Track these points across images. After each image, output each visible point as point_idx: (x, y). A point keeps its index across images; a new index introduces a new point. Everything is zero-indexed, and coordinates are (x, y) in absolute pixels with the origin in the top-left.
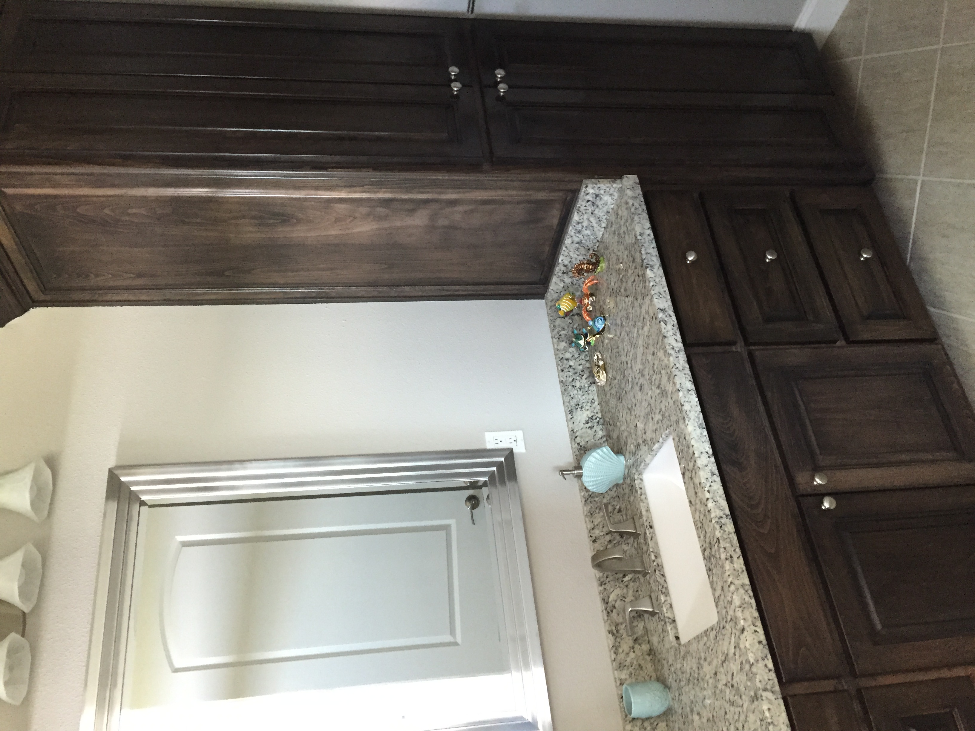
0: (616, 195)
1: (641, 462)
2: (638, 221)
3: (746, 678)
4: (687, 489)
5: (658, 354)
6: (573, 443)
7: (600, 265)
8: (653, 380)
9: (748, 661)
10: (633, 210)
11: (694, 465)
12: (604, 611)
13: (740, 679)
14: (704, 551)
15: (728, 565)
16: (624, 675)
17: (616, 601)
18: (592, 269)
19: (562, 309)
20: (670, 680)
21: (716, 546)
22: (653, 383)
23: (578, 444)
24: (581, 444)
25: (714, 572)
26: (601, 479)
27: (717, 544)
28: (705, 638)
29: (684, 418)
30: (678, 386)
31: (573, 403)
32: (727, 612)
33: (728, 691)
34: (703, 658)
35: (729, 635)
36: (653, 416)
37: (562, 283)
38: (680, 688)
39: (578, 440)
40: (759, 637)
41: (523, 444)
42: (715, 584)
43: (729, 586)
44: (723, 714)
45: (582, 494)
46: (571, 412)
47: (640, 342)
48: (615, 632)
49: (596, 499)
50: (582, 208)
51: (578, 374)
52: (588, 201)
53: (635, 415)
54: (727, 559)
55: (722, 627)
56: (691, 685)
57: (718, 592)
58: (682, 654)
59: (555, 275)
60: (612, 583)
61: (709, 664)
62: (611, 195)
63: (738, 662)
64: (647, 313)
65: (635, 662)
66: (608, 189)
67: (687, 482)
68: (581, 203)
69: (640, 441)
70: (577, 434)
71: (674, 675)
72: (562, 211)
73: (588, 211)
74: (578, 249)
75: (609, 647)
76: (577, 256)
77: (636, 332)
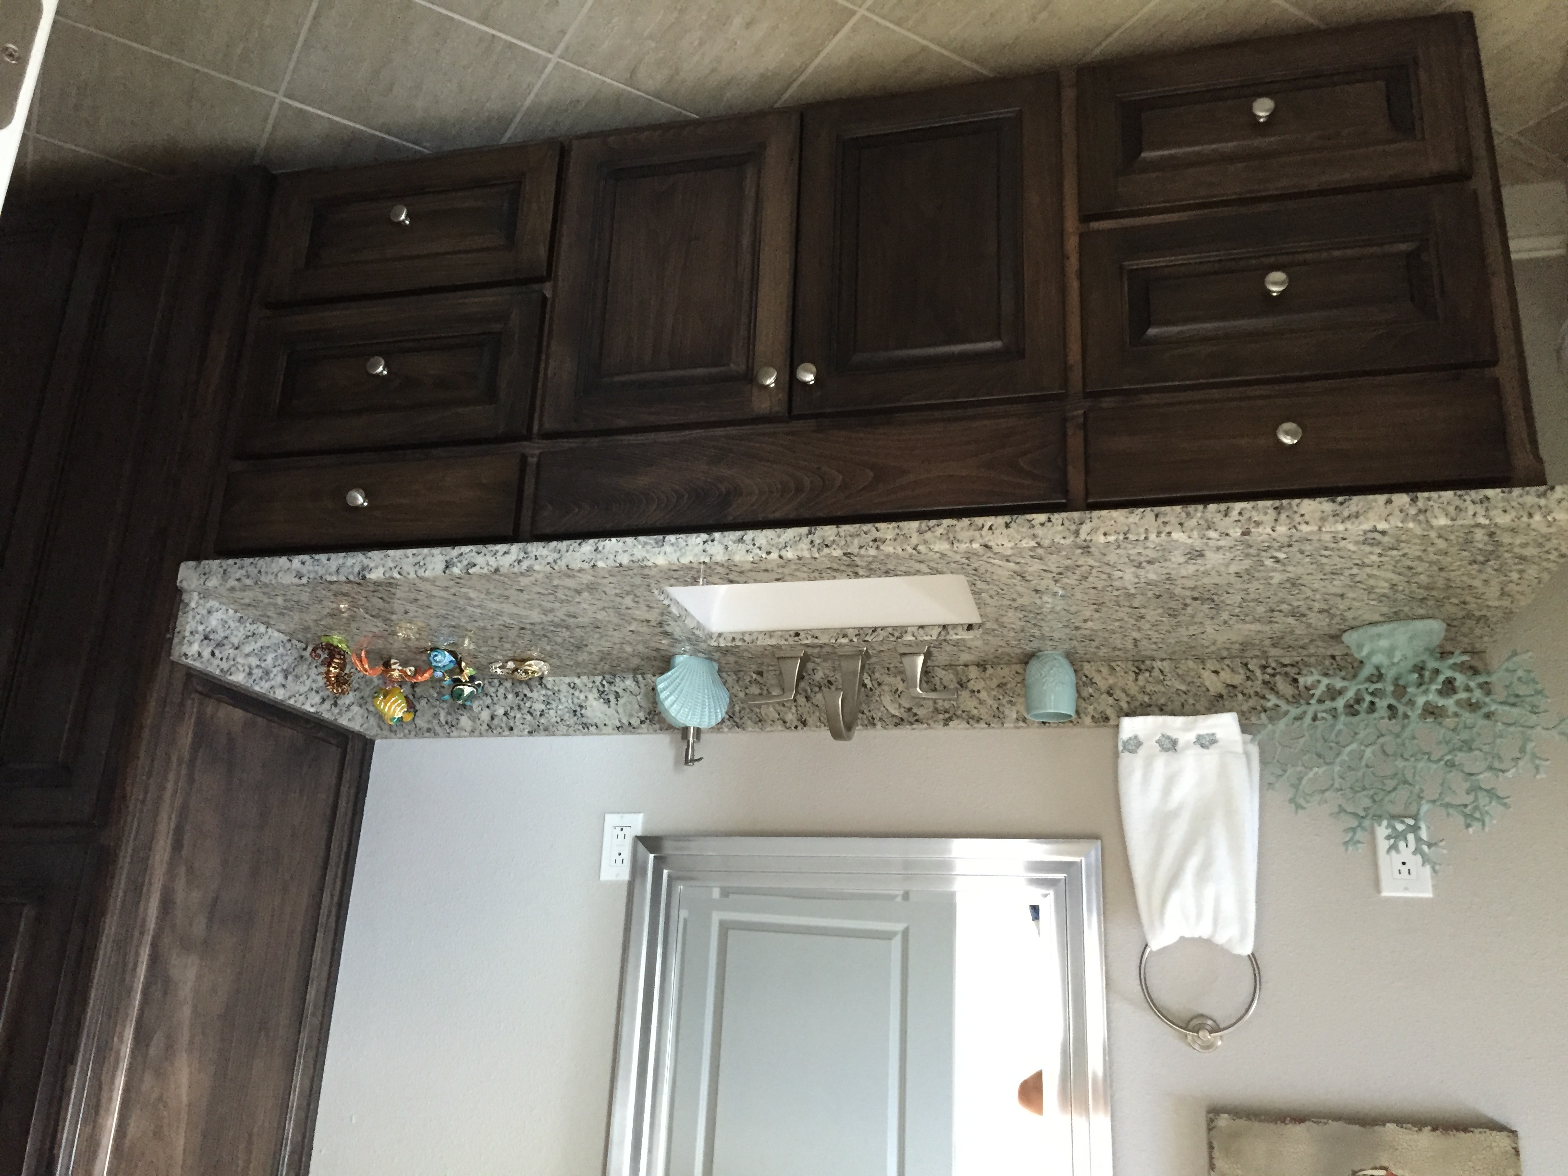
0: (213, 603)
1: (694, 634)
2: (272, 577)
3: (1054, 556)
4: (756, 581)
5: (522, 584)
6: (639, 731)
7: (335, 643)
8: (564, 597)
9: (1032, 549)
10: (248, 582)
11: (723, 565)
12: (914, 726)
13: (1053, 562)
14: (856, 574)
15: (888, 548)
16: (1011, 714)
17: (900, 705)
18: (340, 659)
19: (400, 715)
20: (1028, 648)
21: (855, 558)
22: (570, 599)
23: (642, 722)
24: (643, 719)
25: (892, 568)
26: (709, 698)
27: (852, 557)
28: (983, 595)
29: (642, 567)
30: (586, 566)
31: (571, 720)
32: (954, 562)
33: (1066, 580)
34: (1009, 603)
35: (989, 565)
36: (624, 607)
37: (352, 708)
38: (1043, 637)
39: (635, 722)
40: (999, 525)
41: (629, 815)
42: (909, 570)
43: (919, 553)
44: (1095, 591)
45: (726, 730)
46: (586, 726)
47: (494, 606)
48: (947, 715)
49: (737, 708)
50: (225, 665)
51: (522, 703)
52: (213, 654)
53: (615, 630)
54: (878, 548)
55: (973, 572)
56: (1043, 624)
57: (923, 567)
58: (996, 627)
59: (336, 719)
60: (872, 707)
61: (1021, 596)
62: (209, 612)
63: (1029, 560)
64: (446, 588)
65: (994, 693)
66: (198, 617)
67: (744, 579)
68: (214, 668)
69: (659, 630)
70: (625, 721)
71: (1023, 642)
72: (219, 701)
73: (231, 656)
74: (297, 677)
75: (968, 729)
76: (310, 679)
77: (474, 609)
